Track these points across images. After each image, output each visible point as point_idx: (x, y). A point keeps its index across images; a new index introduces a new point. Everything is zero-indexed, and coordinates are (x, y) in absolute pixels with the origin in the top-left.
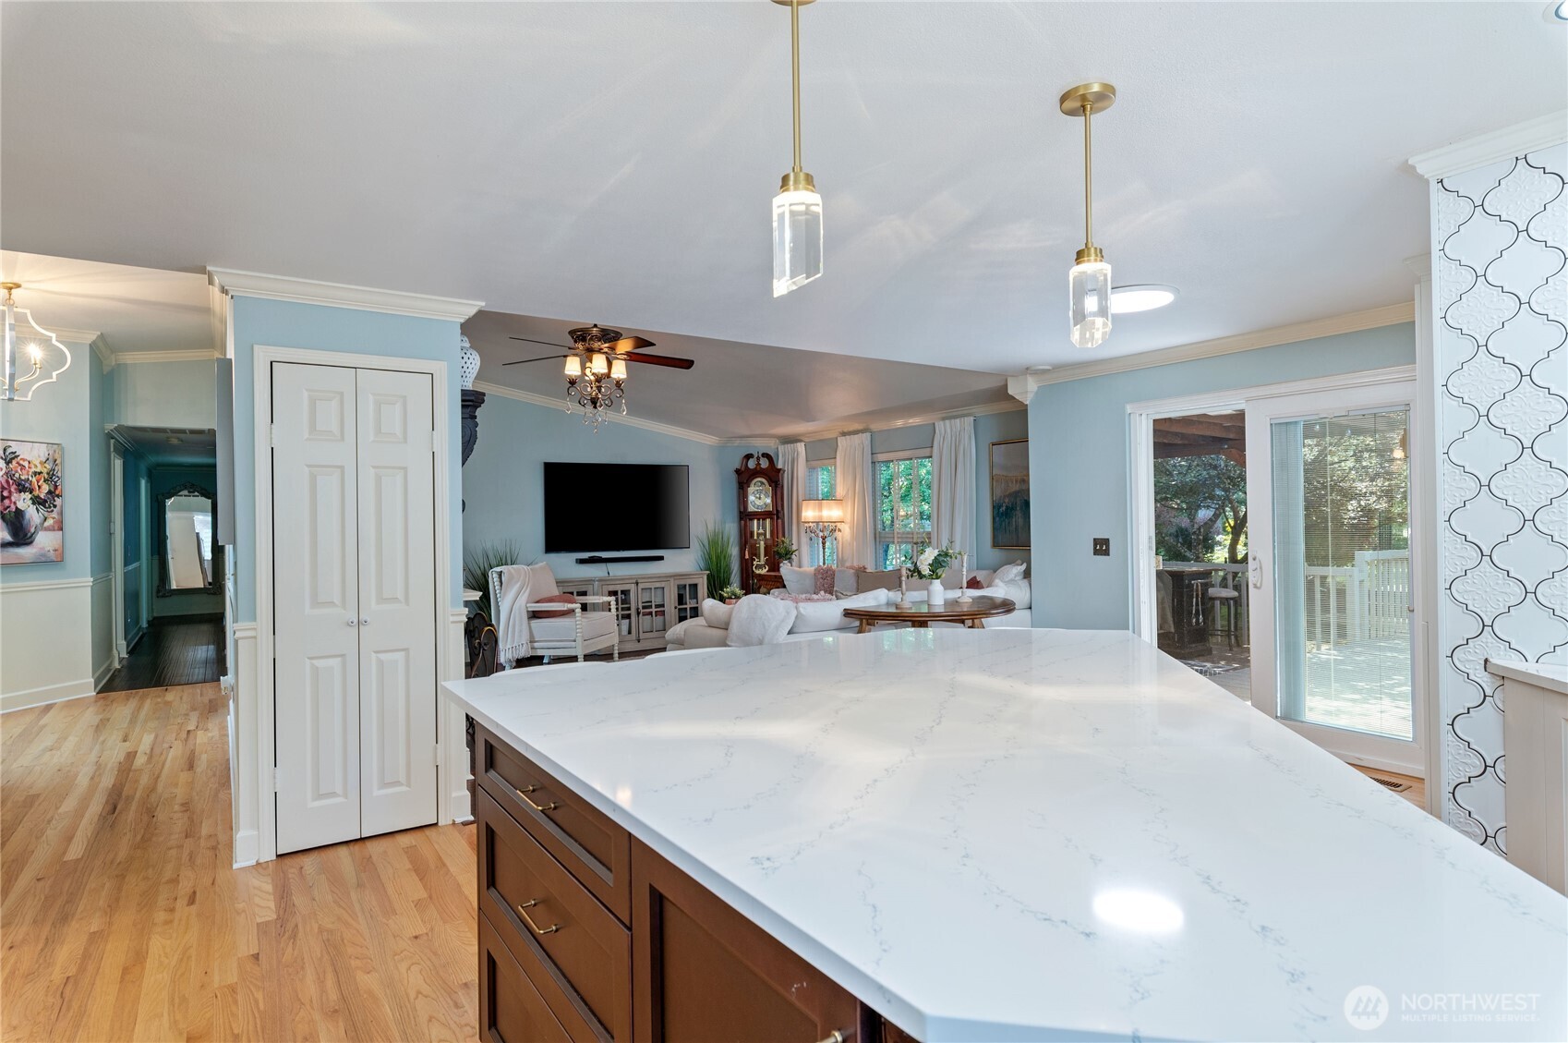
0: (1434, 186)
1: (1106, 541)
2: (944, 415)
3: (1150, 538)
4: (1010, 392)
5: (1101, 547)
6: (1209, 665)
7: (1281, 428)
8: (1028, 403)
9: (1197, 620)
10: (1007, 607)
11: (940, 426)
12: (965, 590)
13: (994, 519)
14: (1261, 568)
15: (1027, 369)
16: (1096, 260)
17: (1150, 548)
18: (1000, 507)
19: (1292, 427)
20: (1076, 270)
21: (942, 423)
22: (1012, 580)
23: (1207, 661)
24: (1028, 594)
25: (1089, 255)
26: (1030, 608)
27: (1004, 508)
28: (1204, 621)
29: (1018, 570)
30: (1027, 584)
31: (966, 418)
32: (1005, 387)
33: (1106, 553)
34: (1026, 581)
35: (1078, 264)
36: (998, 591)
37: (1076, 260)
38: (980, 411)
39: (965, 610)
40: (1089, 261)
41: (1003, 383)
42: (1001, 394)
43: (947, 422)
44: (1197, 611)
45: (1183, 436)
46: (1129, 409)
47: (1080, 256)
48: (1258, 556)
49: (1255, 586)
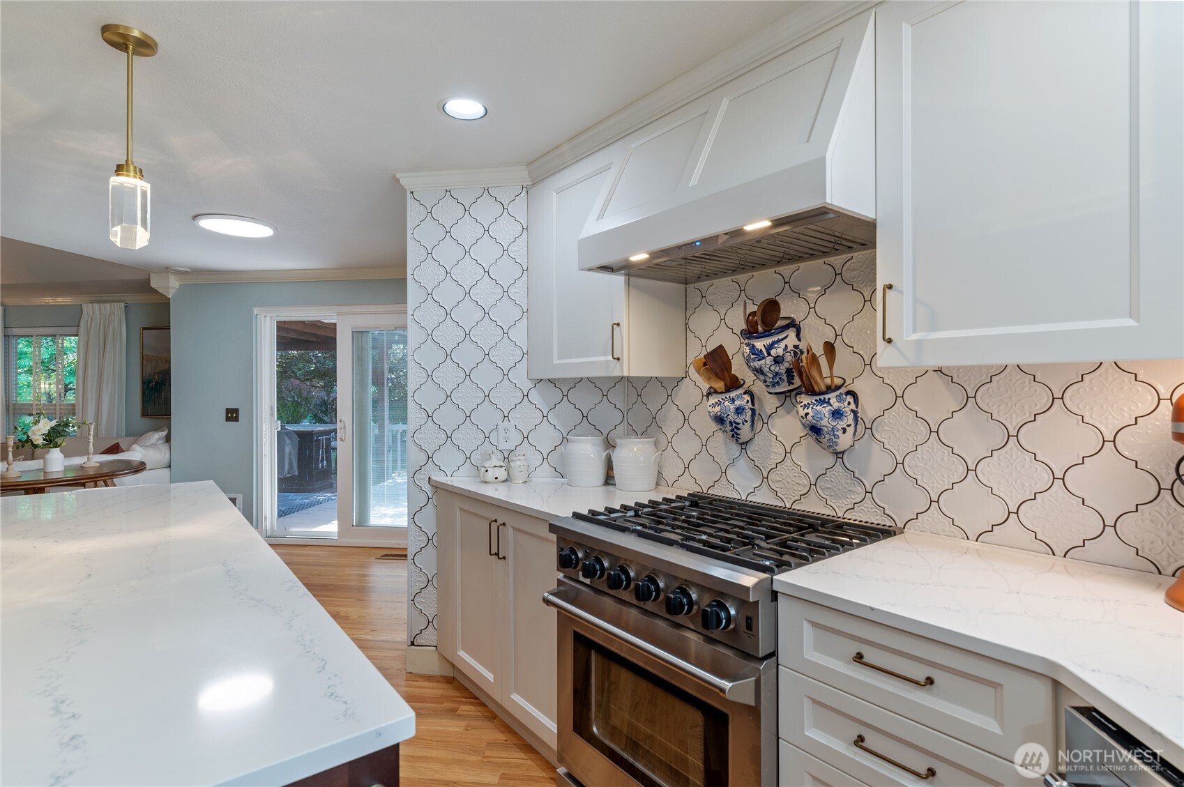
0: (409, 195)
1: (236, 411)
2: (93, 299)
3: (272, 408)
4: (153, 285)
5: (232, 415)
6: (329, 495)
7: (358, 335)
8: (170, 296)
9: (323, 465)
10: (139, 468)
11: (88, 309)
12: (91, 456)
13: (143, 392)
14: (344, 427)
15: (167, 268)
16: (135, 177)
17: (272, 415)
18: (149, 382)
19: (365, 335)
20: (115, 180)
21: (90, 306)
22: (154, 444)
23: (328, 492)
24: (167, 456)
25: (128, 170)
26: (170, 467)
27: (154, 383)
28: (327, 464)
29: (157, 436)
30: (168, 447)
31: (116, 304)
32: (149, 280)
33: (236, 419)
34: (167, 444)
35: (117, 175)
36: (135, 454)
37: (116, 171)
38: (132, 299)
39: (92, 473)
40: (128, 176)
41: (146, 277)
42: (144, 286)
43: (96, 305)
44: (323, 458)
45: (317, 336)
46: (256, 311)
47: (119, 169)
48: (343, 419)
49: (341, 439)
